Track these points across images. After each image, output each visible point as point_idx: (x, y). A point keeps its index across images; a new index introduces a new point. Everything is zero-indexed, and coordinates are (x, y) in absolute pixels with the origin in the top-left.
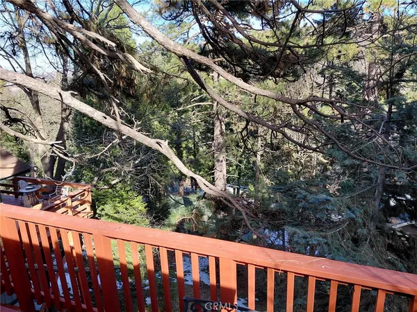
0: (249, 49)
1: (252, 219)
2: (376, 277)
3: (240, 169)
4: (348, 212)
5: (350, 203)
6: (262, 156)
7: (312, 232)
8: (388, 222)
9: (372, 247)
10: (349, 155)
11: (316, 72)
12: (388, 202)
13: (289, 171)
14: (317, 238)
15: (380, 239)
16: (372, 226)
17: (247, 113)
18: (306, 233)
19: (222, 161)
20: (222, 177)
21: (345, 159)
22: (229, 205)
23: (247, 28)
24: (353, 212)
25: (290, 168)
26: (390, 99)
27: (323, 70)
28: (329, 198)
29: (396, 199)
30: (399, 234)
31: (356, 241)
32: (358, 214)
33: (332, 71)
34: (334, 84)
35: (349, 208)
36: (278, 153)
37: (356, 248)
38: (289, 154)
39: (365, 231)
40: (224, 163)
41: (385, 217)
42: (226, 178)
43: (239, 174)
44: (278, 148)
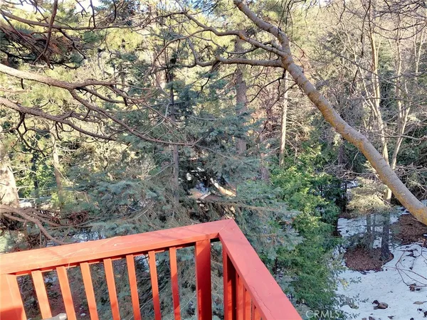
0: (6, 28)
1: (53, 228)
2: (164, 237)
3: (35, 178)
4: (151, 192)
5: (151, 184)
6: (60, 157)
7: (118, 221)
8: (188, 194)
9: (177, 220)
10: (141, 138)
11: (104, 61)
12: (184, 177)
13: (95, 168)
14: (125, 225)
15: (184, 210)
16: (175, 201)
17: (17, 103)
18: (113, 224)
19: (6, 172)
20: (10, 191)
21: (137, 142)
22: (19, 219)
23: (7, 6)
24: (154, 192)
25: (94, 166)
26: (170, 83)
27: (111, 60)
28: (129, 183)
29: (191, 173)
30: (197, 201)
31: (163, 219)
32: (160, 193)
33: (120, 60)
34: (125, 74)
35: (151, 189)
36: (78, 151)
37: (163, 224)
38: (91, 151)
39: (169, 207)
40: (11, 174)
41: (186, 191)
42: (16, 191)
43: (36, 184)
44: (78, 146)
